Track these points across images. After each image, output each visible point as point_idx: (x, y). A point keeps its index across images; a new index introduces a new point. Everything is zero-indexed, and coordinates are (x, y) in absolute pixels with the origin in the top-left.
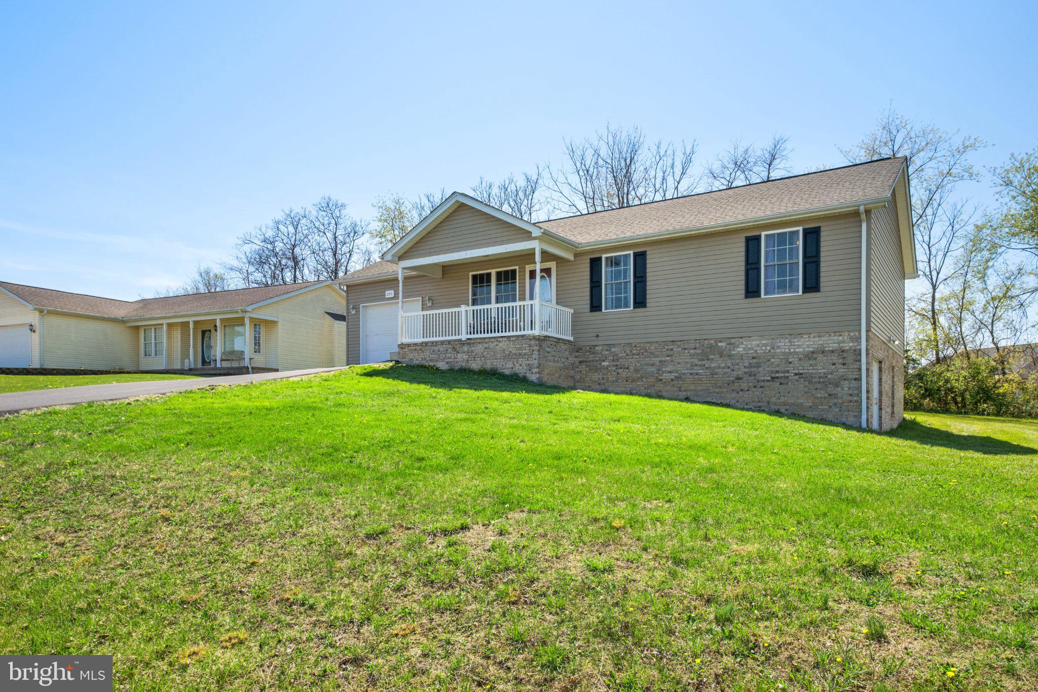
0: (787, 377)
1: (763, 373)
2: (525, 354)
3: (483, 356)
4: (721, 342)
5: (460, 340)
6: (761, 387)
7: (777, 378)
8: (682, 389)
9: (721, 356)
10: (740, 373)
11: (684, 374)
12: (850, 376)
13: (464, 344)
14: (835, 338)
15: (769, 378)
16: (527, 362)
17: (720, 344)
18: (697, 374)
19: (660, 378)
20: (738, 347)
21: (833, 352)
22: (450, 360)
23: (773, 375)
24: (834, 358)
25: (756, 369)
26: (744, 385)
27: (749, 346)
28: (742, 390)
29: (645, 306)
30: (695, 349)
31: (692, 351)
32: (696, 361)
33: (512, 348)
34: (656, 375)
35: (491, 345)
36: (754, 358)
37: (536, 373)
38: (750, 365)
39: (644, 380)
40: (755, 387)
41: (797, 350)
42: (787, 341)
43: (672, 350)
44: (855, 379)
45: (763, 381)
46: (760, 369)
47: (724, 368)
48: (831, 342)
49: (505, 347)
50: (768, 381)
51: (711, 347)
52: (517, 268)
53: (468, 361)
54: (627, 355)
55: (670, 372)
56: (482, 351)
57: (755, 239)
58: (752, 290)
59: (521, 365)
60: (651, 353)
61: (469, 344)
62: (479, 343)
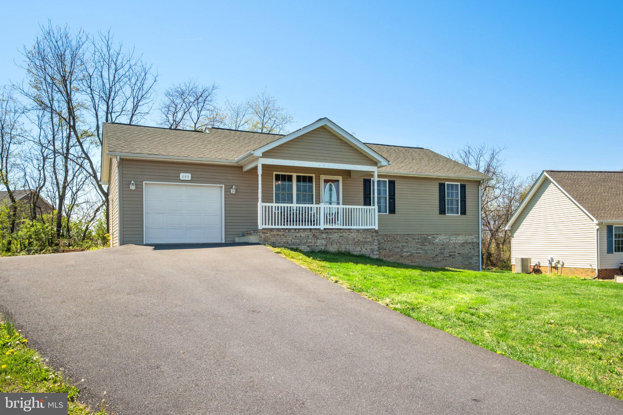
0: (455, 255)
1: (446, 253)
2: (369, 242)
3: (339, 242)
4: (429, 236)
5: (319, 229)
6: (446, 260)
7: (451, 255)
8: (413, 261)
9: (429, 244)
10: (437, 252)
11: (414, 253)
12: (476, 255)
13: (323, 233)
14: (470, 237)
15: (448, 255)
16: (371, 247)
17: (429, 237)
18: (419, 253)
19: (402, 255)
20: (436, 239)
21: (470, 243)
22: (311, 244)
23: (450, 254)
24: (470, 246)
25: (443, 251)
26: (439, 259)
27: (441, 239)
28: (438, 261)
29: (394, 213)
30: (418, 239)
31: (417, 240)
32: (419, 246)
33: (360, 237)
34: (400, 253)
35: (345, 235)
36: (443, 245)
37: (376, 254)
38: (441, 249)
39: (394, 256)
40: (443, 260)
41: (458, 242)
42: (454, 237)
43: (407, 239)
44: (477, 256)
45: (446, 257)
46: (445, 251)
47: (431, 250)
48: (469, 239)
49: (355, 236)
50: (448, 257)
51: (425, 238)
52: (314, 175)
53: (326, 245)
54: (385, 241)
55: (407, 252)
56: (338, 238)
57: (443, 185)
58: (442, 211)
59: (366, 249)
60: (398, 241)
61: (327, 233)
62: (336, 232)
